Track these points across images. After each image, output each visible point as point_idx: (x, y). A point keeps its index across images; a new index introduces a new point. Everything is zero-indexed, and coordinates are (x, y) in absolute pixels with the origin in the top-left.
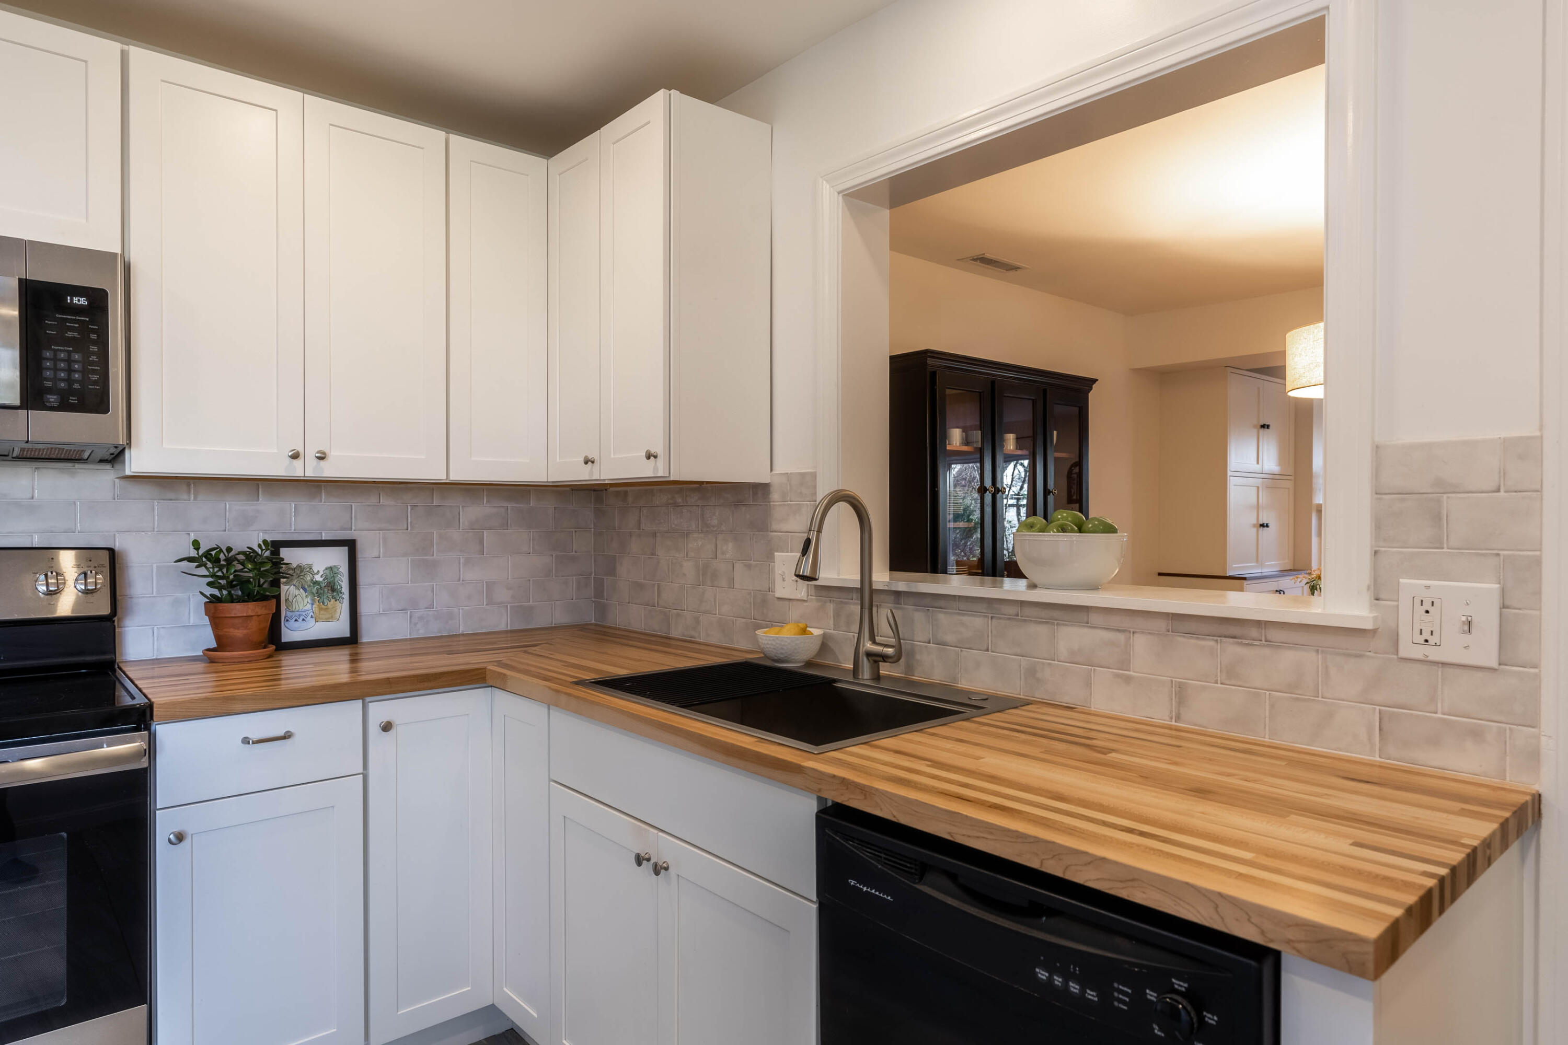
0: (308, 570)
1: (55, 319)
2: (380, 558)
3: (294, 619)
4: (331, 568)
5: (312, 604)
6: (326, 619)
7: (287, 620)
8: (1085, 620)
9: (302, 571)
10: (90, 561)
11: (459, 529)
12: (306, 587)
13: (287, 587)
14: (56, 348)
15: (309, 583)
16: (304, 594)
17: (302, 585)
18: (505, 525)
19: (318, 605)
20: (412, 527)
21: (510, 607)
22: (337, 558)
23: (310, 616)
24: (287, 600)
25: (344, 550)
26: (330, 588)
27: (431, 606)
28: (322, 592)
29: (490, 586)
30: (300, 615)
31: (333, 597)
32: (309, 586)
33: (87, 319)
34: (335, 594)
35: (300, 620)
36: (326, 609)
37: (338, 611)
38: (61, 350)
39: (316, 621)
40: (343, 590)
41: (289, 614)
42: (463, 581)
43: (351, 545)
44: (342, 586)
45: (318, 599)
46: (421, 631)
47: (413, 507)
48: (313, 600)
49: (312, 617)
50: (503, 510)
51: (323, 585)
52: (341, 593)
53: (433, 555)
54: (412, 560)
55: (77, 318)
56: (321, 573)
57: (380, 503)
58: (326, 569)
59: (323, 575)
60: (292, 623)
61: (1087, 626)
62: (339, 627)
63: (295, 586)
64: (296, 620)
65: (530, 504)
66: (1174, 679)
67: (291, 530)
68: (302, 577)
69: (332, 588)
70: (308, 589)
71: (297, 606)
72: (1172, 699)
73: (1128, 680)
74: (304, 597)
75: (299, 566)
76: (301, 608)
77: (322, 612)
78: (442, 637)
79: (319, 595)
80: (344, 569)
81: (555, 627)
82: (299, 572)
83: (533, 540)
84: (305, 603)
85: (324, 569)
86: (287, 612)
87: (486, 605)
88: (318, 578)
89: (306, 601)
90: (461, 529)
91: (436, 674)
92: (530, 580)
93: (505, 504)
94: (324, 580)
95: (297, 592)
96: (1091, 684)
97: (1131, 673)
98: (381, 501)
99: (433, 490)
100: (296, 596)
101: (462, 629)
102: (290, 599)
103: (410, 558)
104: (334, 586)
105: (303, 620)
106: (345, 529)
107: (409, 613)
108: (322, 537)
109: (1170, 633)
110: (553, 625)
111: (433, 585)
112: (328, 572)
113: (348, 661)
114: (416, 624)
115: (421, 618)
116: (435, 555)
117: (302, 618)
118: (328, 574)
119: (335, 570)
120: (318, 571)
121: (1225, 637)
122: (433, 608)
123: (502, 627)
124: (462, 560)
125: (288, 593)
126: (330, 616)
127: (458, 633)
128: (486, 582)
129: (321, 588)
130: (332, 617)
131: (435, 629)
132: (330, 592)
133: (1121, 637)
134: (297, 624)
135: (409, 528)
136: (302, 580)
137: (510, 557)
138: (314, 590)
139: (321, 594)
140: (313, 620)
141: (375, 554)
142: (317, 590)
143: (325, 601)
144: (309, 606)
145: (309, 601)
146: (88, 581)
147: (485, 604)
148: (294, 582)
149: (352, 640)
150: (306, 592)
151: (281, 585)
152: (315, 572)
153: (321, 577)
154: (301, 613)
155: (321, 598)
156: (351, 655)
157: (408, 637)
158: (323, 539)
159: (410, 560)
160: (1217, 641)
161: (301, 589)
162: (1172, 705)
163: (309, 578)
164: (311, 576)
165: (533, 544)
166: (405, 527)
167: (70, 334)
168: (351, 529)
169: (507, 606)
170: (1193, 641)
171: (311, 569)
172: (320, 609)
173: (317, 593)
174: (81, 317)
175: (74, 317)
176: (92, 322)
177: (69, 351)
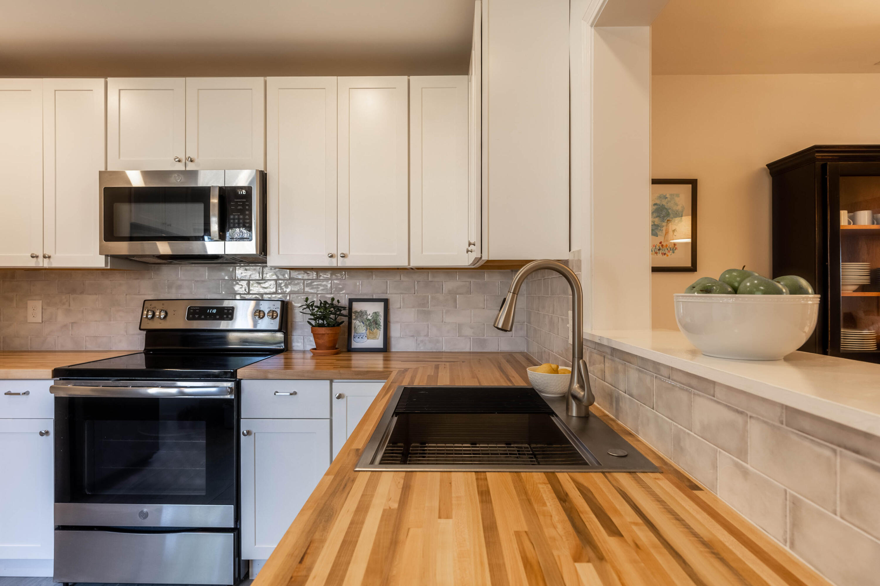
0: (365, 313)
1: (234, 202)
2: (400, 308)
3: (358, 337)
4: (376, 313)
5: (366, 330)
6: (373, 338)
7: (355, 337)
8: (712, 392)
9: (362, 314)
10: (274, 306)
11: (443, 294)
12: (364, 321)
13: (355, 321)
14: (235, 214)
15: (365, 320)
16: (363, 325)
17: (362, 320)
18: (469, 292)
19: (369, 331)
20: (417, 293)
21: (472, 338)
22: (379, 308)
23: (365, 336)
24: (355, 327)
25: (382, 304)
26: (375, 323)
27: (427, 335)
28: (371, 324)
29: (460, 326)
30: (360, 335)
31: (376, 327)
32: (365, 321)
33: (245, 200)
34: (377, 326)
35: (360, 338)
36: (373, 333)
37: (378, 335)
38: (236, 215)
39: (368, 339)
40: (381, 324)
41: (356, 334)
42: (445, 322)
43: (386, 302)
44: (381, 322)
45: (369, 328)
46: (422, 348)
47: (418, 282)
48: (367, 329)
49: (366, 337)
50: (468, 283)
51: (372, 321)
52: (380, 325)
53: (428, 308)
54: (418, 310)
55: (242, 200)
56: (371, 315)
57: (401, 280)
58: (373, 313)
59: (372, 316)
60: (357, 339)
61: (712, 400)
62: (378, 342)
63: (359, 321)
64: (359, 338)
65: (484, 280)
66: (788, 490)
67: (359, 293)
68: (362, 317)
69: (376, 322)
70: (365, 323)
71: (359, 331)
72: (786, 516)
73: (745, 473)
74: (363, 326)
75: (361, 311)
76: (361, 332)
77: (371, 334)
78: (432, 352)
79: (370, 326)
80: (382, 314)
81: (500, 352)
82: (361, 314)
83: (486, 301)
84: (363, 329)
85: (372, 313)
86: (355, 334)
87: (459, 336)
88: (369, 317)
89: (363, 328)
90: (444, 294)
91: (365, 371)
92: (484, 324)
93: (469, 280)
94: (372, 318)
95: (359, 324)
96: (717, 467)
97: (748, 466)
98: (402, 279)
99: (428, 272)
100: (359, 326)
101: (444, 349)
102: (356, 327)
103: (416, 309)
104: (377, 322)
105: (362, 338)
106: (383, 293)
107: (415, 338)
108: (373, 297)
109: (784, 426)
110: (499, 351)
111: (428, 324)
112: (374, 314)
113: (382, 360)
114: (419, 344)
115: (422, 341)
116: (429, 307)
117: (361, 336)
118: (374, 315)
119: (378, 314)
120: (370, 314)
121: (846, 448)
122: (428, 336)
123: (467, 350)
124: (444, 311)
125: (355, 324)
126: (374, 336)
127: (442, 351)
128: (458, 324)
129: (371, 322)
130: (375, 337)
131: (428, 347)
132: (375, 324)
133: (739, 419)
134: (359, 340)
135: (416, 293)
136: (362, 318)
137: (472, 310)
138: (367, 323)
139: (370, 325)
140: (366, 338)
141: (399, 306)
142: (369, 323)
143: (372, 329)
144: (364, 331)
145: (365, 329)
146: (271, 314)
147: (457, 336)
148: (358, 319)
149: (386, 349)
150: (363, 324)
151: (353, 320)
152: (368, 314)
153: (371, 317)
154: (361, 334)
155: (370, 327)
156: (384, 357)
157: (415, 351)
158: (374, 298)
159: (416, 310)
160: (835, 451)
161: (361, 323)
162: (785, 523)
163: (365, 317)
164: (366, 316)
165: (487, 303)
166: (414, 292)
167: (239, 207)
168: (387, 293)
169: (470, 338)
170: (807, 444)
171: (366, 313)
172: (370, 333)
173: (369, 325)
174: (243, 199)
175: (241, 200)
176: (247, 201)
177: (239, 215)
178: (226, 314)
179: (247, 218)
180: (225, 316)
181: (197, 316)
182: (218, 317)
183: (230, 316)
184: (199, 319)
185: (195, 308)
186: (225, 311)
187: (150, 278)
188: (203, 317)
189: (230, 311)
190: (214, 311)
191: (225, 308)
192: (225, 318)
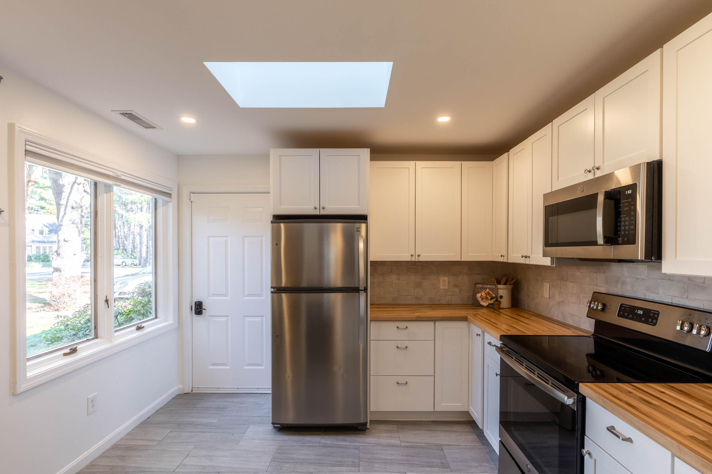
1: (621, 203)
10: (707, 319)
38: (622, 217)
167: (626, 209)
174: (629, 199)
175: (627, 201)
176: (632, 201)
177: (625, 217)
178: (651, 317)
179: (632, 219)
180: (650, 320)
181: (626, 314)
182: (643, 319)
183: (654, 321)
184: (627, 317)
185: (625, 306)
186: (651, 314)
187: (604, 273)
188: (631, 316)
189: (656, 316)
190: (640, 312)
191: (652, 311)
192: (650, 322)
